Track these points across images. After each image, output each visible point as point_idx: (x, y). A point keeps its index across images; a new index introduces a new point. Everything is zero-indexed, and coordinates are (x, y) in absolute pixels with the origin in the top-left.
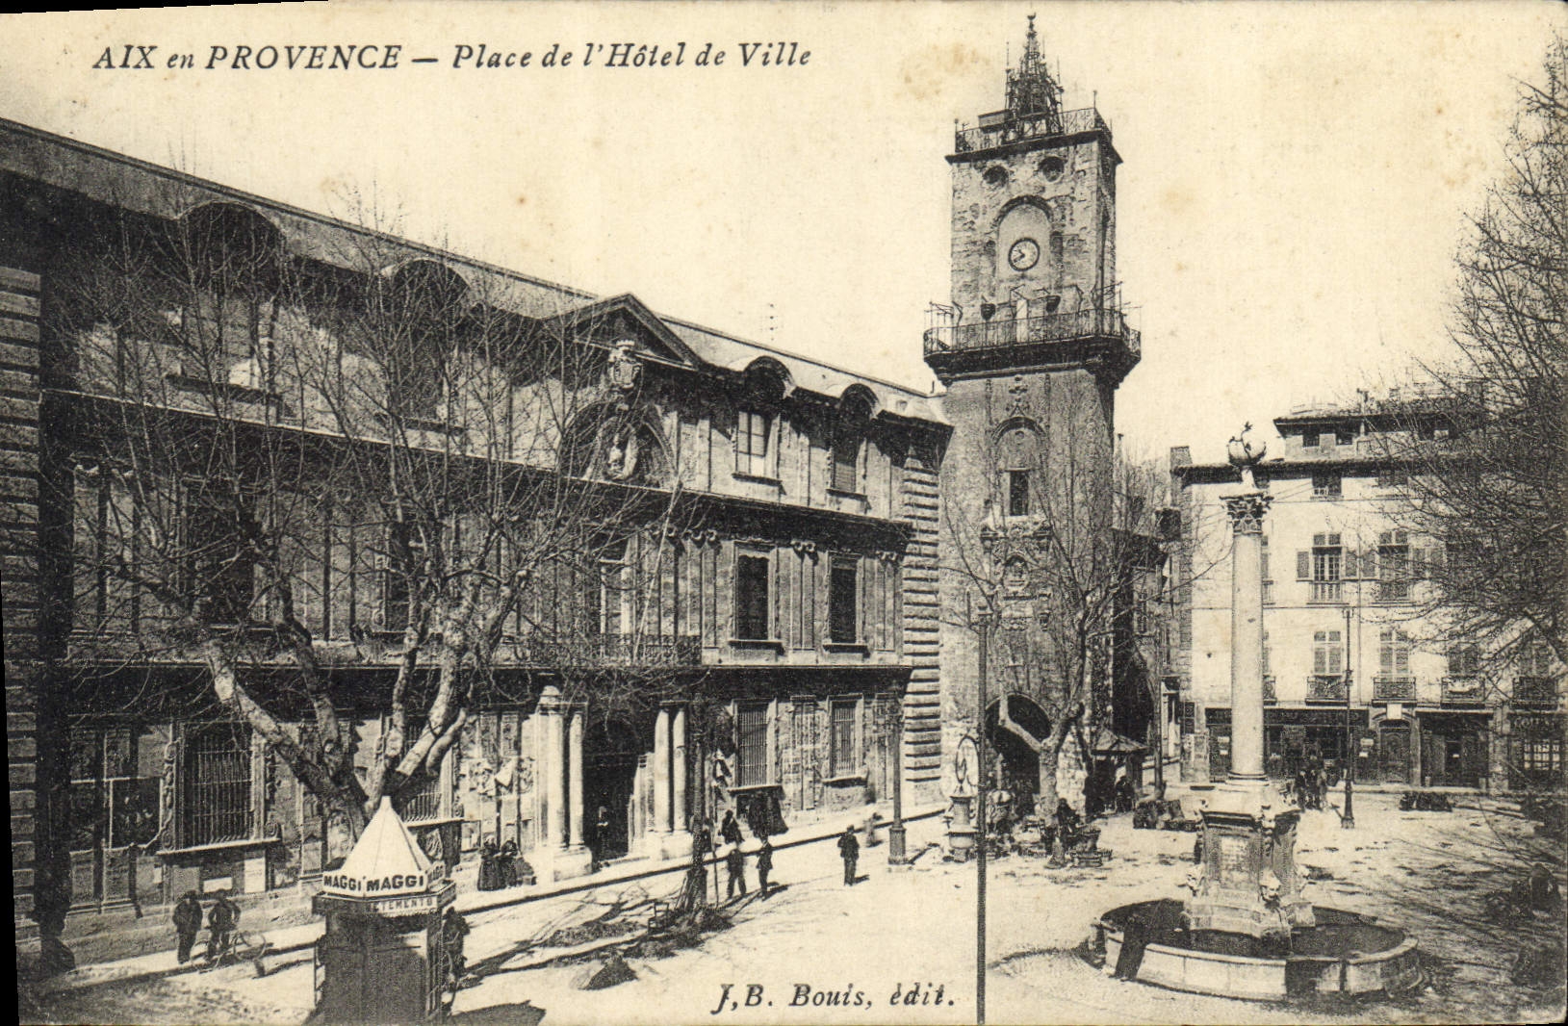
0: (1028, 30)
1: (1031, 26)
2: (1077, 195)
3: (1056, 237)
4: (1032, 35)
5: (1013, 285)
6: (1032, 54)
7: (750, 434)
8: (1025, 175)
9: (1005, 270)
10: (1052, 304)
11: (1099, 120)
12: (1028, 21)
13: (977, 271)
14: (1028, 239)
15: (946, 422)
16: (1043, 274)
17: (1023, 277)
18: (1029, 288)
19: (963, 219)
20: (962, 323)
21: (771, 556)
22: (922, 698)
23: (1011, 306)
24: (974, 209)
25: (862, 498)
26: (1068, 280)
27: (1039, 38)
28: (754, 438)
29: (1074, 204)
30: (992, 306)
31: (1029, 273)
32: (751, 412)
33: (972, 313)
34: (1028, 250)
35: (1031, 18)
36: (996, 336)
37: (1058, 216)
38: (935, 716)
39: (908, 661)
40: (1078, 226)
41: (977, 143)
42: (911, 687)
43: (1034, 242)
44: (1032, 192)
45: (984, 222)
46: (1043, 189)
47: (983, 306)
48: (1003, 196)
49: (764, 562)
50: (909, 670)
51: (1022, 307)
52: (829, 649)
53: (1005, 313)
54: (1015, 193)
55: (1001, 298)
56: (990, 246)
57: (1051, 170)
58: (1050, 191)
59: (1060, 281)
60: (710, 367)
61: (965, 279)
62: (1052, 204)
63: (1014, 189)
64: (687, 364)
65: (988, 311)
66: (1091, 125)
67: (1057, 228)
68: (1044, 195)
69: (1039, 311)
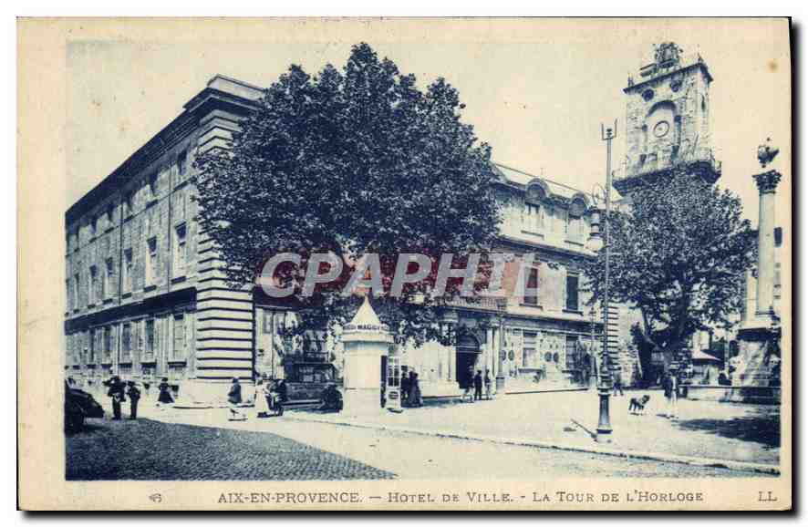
2: (689, 97)
3: (678, 119)
5: (656, 144)
7: (529, 216)
8: (663, 92)
9: (652, 138)
10: (676, 149)
11: (700, 59)
13: (637, 140)
14: (663, 122)
16: (671, 137)
17: (661, 140)
18: (664, 145)
19: (631, 117)
20: (631, 165)
21: (539, 268)
23: (655, 154)
24: (637, 112)
25: (581, 245)
26: (683, 138)
29: (687, 101)
30: (645, 156)
31: (664, 138)
32: (530, 205)
33: (635, 160)
34: (664, 127)
36: (647, 169)
37: (678, 108)
39: (603, 321)
40: (689, 111)
41: (638, 80)
43: (667, 123)
44: (666, 99)
45: (641, 118)
46: (672, 96)
47: (641, 156)
48: (651, 103)
49: (536, 271)
51: (660, 154)
52: (564, 311)
53: (652, 158)
54: (657, 101)
55: (650, 151)
56: (645, 128)
57: (676, 87)
58: (675, 97)
59: (679, 139)
60: (511, 183)
61: (632, 145)
62: (676, 103)
63: (656, 99)
64: (502, 181)
65: (643, 158)
66: (696, 61)
67: (678, 114)
68: (672, 99)
69: (669, 154)
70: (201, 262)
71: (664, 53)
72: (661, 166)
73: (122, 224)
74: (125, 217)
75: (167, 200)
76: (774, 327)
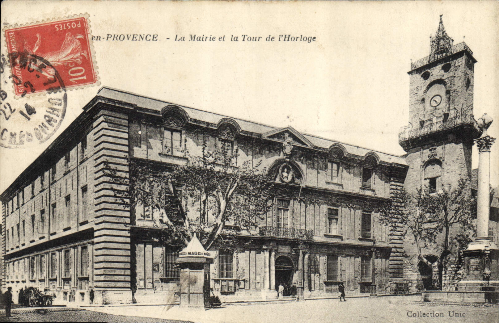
0: (439, 21)
1: (441, 19)
2: (456, 75)
3: (448, 92)
4: (441, 22)
5: (431, 112)
6: (441, 29)
7: (332, 170)
8: (437, 73)
9: (429, 108)
10: (446, 115)
11: (465, 46)
12: (440, 18)
13: (418, 110)
14: (437, 95)
15: (407, 164)
16: (443, 107)
17: (436, 109)
18: (437, 112)
19: (413, 93)
20: (413, 129)
21: (340, 209)
22: (395, 258)
23: (430, 120)
24: (417, 88)
25: (374, 191)
26: (452, 107)
27: (444, 23)
28: (334, 171)
29: (455, 79)
30: (423, 122)
31: (437, 107)
32: (332, 162)
33: (417, 125)
34: (438, 99)
35: (441, 16)
36: (426, 130)
37: (448, 85)
38: (401, 264)
39: (391, 246)
40: (457, 86)
41: (419, 65)
42: (392, 254)
43: (440, 96)
44: (439, 78)
45: (421, 93)
46: (443, 76)
47: (420, 122)
48: (428, 82)
49: (337, 210)
50: (391, 248)
51: (435, 120)
52: (360, 239)
53: (428, 123)
54: (432, 80)
55: (427, 118)
56: (423, 100)
57: (446, 68)
58: (446, 76)
59: (449, 108)
60: (317, 147)
61: (414, 114)
62: (446, 80)
63: (431, 79)
64: (309, 146)
65: (422, 123)
66: (462, 49)
67: (448, 89)
68: (444, 78)
69: (442, 119)
70: (96, 211)
71: (438, 44)
72: (436, 128)
73: (49, 186)
74: (51, 182)
75: (76, 170)
76: (487, 249)
